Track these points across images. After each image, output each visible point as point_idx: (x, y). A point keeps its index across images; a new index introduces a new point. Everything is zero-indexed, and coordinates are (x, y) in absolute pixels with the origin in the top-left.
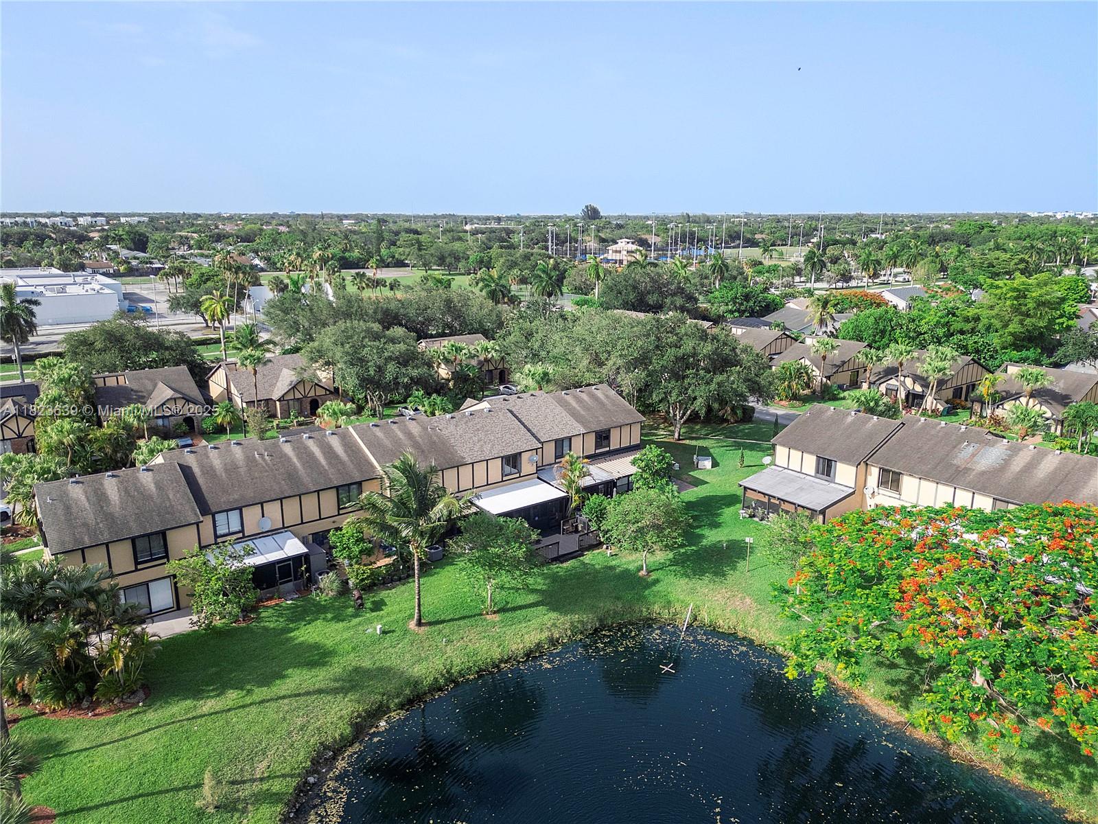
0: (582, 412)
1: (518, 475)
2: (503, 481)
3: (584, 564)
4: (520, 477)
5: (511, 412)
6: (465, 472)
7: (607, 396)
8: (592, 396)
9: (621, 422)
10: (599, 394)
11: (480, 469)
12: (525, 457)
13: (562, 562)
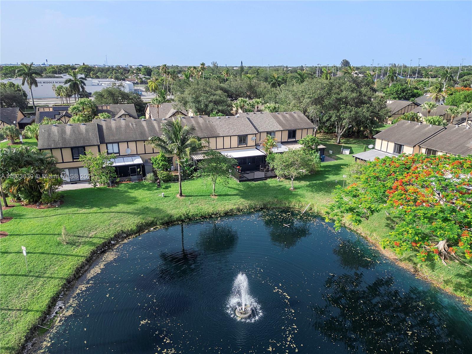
0: (284, 122)
1: (246, 146)
2: (238, 147)
3: (265, 183)
4: (247, 146)
5: (249, 119)
6: (220, 140)
7: (299, 116)
8: (291, 115)
9: (302, 127)
10: (295, 115)
11: (227, 140)
12: (249, 137)
13: (255, 181)
